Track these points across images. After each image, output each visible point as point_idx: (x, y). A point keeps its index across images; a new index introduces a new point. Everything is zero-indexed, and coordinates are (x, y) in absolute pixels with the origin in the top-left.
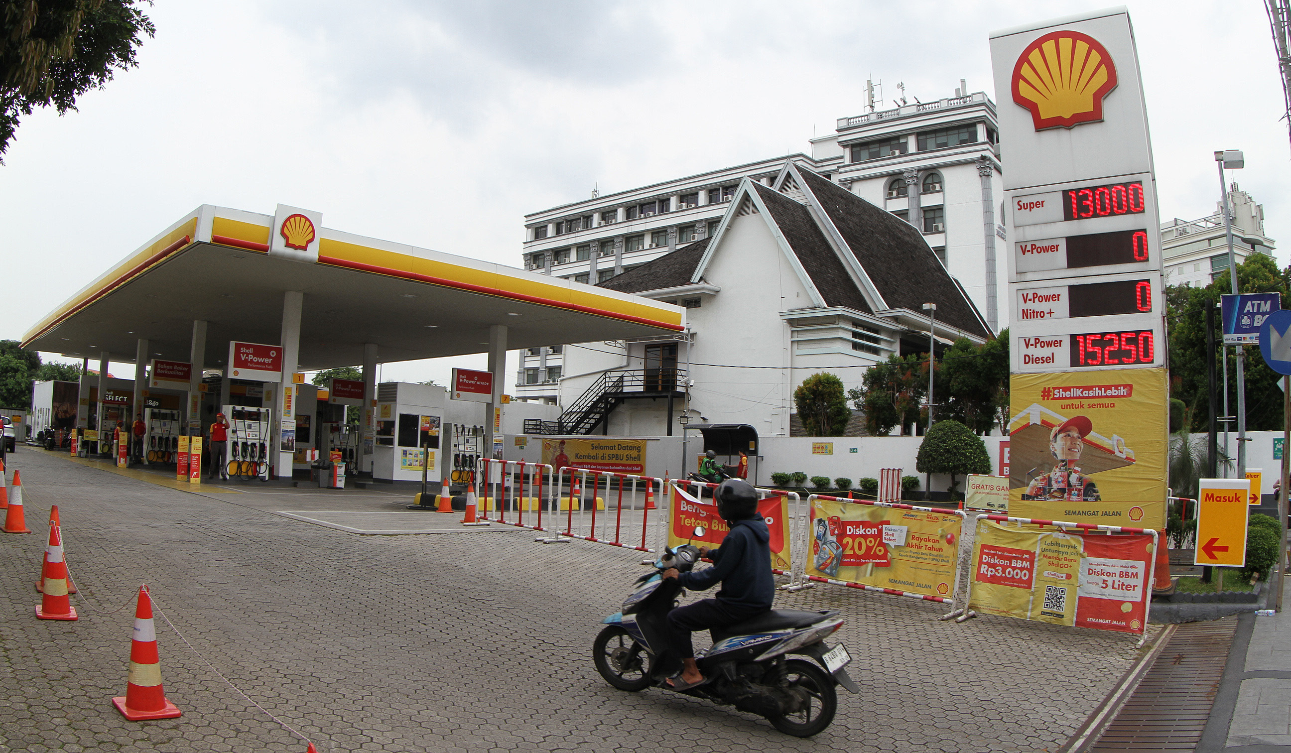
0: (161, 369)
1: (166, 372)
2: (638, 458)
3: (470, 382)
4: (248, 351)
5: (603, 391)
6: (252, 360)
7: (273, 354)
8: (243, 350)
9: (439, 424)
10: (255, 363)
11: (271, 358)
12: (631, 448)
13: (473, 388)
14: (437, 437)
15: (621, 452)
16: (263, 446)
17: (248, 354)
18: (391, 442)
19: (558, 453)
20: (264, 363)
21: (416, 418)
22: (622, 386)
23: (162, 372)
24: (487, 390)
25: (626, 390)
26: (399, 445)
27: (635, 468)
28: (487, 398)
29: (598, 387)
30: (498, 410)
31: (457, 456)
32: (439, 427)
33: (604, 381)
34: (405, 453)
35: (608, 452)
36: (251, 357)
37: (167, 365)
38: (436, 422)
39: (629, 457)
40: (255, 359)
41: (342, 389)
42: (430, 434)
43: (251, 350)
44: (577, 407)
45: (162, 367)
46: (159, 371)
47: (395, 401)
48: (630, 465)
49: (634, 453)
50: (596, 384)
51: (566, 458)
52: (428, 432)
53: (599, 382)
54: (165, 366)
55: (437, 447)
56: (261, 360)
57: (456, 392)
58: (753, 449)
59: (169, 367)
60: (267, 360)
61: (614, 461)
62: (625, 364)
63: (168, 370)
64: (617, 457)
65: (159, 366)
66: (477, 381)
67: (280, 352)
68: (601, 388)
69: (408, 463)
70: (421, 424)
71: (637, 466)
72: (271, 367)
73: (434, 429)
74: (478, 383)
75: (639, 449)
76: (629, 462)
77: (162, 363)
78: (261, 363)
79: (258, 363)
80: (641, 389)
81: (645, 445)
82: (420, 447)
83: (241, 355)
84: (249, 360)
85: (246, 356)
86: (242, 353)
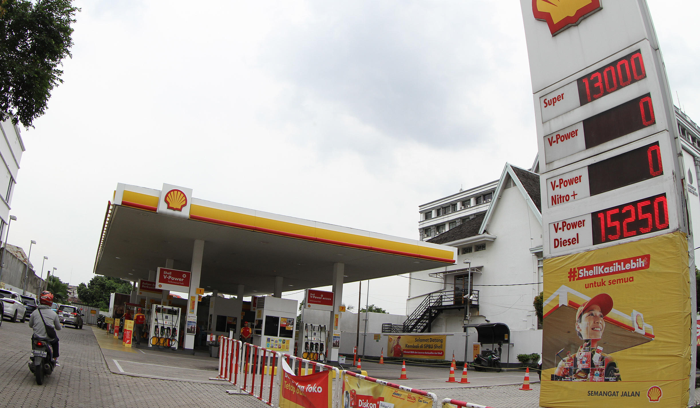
0: (144, 285)
1: (148, 287)
2: (441, 347)
3: (318, 298)
4: (168, 273)
5: (428, 306)
6: (170, 279)
7: (184, 276)
8: (165, 273)
9: (293, 323)
10: (173, 281)
11: (183, 278)
12: (438, 340)
13: (320, 302)
14: (292, 331)
15: (432, 343)
16: (174, 330)
17: (168, 276)
18: (260, 333)
19: (395, 344)
20: (178, 281)
21: (276, 319)
22: (442, 302)
23: (145, 287)
24: (330, 303)
25: (444, 304)
26: (265, 335)
27: (439, 353)
28: (330, 308)
29: (426, 303)
30: (337, 315)
31: (307, 343)
32: (293, 325)
33: (429, 299)
34: (268, 340)
35: (424, 343)
36: (170, 277)
37: (148, 283)
38: (291, 322)
39: (436, 346)
40: (173, 279)
42: (287, 329)
43: (170, 273)
44: (414, 316)
45: (145, 284)
46: (143, 286)
47: (263, 308)
48: (436, 351)
49: (439, 344)
51: (400, 347)
52: (285, 327)
53: (426, 300)
54: (147, 284)
55: (291, 337)
56: (177, 279)
57: (307, 304)
58: (507, 339)
59: (149, 284)
60: (180, 280)
61: (428, 349)
62: (443, 288)
63: (149, 286)
64: (429, 346)
65: (143, 283)
66: (322, 297)
67: (189, 276)
69: (270, 346)
70: (281, 323)
71: (440, 352)
72: (183, 284)
73: (290, 326)
74: (323, 298)
75: (441, 341)
76: (436, 349)
77: (145, 282)
78: (176, 281)
79: (174, 281)
80: (452, 303)
81: (445, 339)
82: (279, 336)
83: (164, 275)
84: (169, 279)
85: (167, 276)
86: (164, 274)
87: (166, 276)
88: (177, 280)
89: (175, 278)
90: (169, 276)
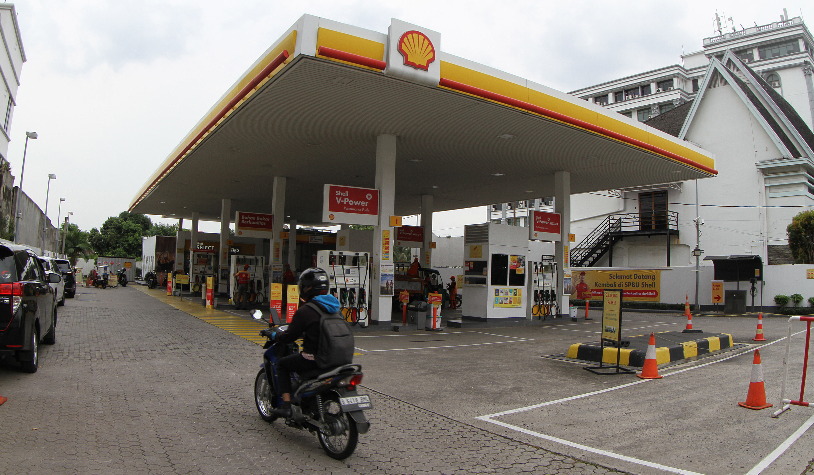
0: (245, 220)
1: (250, 223)
2: (653, 285)
3: (544, 223)
4: (343, 194)
5: (608, 231)
6: (348, 203)
7: (369, 197)
8: (338, 193)
9: (524, 262)
10: (351, 207)
11: (367, 201)
12: (647, 277)
13: (547, 228)
14: (523, 275)
15: (637, 280)
16: (362, 291)
17: (343, 198)
18: (484, 281)
19: (578, 282)
20: (360, 207)
21: (505, 257)
22: (620, 227)
23: (245, 222)
24: (557, 229)
25: (623, 230)
26: (492, 284)
27: (650, 294)
28: (556, 237)
29: (603, 228)
30: (566, 248)
31: (536, 291)
32: (524, 265)
33: (608, 223)
34: (497, 291)
35: (624, 281)
36: (346, 201)
37: (250, 216)
38: (522, 261)
39: (644, 285)
40: (351, 203)
41: (405, 234)
42: (518, 272)
43: (347, 193)
44: (585, 245)
45: (246, 218)
46: (243, 222)
47: (487, 241)
48: (645, 291)
49: (649, 281)
50: (602, 225)
51: (586, 286)
52: (515, 271)
53: (604, 223)
54: (248, 217)
55: (523, 284)
56: (357, 203)
57: (534, 232)
58: (758, 276)
59: (252, 218)
60: (363, 204)
61: (631, 288)
62: (622, 209)
63: (251, 221)
64: (633, 285)
65: (243, 217)
66: (548, 222)
67: (376, 195)
68: (606, 228)
69: (499, 301)
70: (511, 263)
71: (652, 292)
72: (367, 210)
73: (521, 267)
74: (550, 223)
75: (653, 278)
76: (644, 289)
77: (246, 215)
78: (357, 207)
79: (354, 206)
80: (637, 229)
81: (659, 275)
82: (510, 285)
83: (337, 198)
84: (345, 203)
85: (341, 200)
86: (337, 196)
87: (341, 198)
88: (359, 205)
89: (355, 201)
90: (345, 199)
